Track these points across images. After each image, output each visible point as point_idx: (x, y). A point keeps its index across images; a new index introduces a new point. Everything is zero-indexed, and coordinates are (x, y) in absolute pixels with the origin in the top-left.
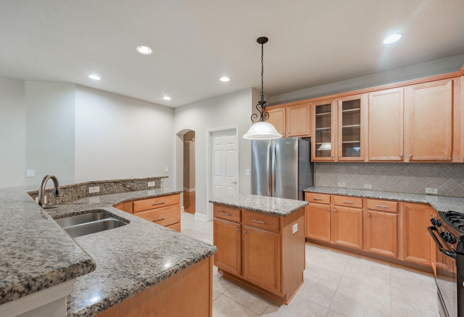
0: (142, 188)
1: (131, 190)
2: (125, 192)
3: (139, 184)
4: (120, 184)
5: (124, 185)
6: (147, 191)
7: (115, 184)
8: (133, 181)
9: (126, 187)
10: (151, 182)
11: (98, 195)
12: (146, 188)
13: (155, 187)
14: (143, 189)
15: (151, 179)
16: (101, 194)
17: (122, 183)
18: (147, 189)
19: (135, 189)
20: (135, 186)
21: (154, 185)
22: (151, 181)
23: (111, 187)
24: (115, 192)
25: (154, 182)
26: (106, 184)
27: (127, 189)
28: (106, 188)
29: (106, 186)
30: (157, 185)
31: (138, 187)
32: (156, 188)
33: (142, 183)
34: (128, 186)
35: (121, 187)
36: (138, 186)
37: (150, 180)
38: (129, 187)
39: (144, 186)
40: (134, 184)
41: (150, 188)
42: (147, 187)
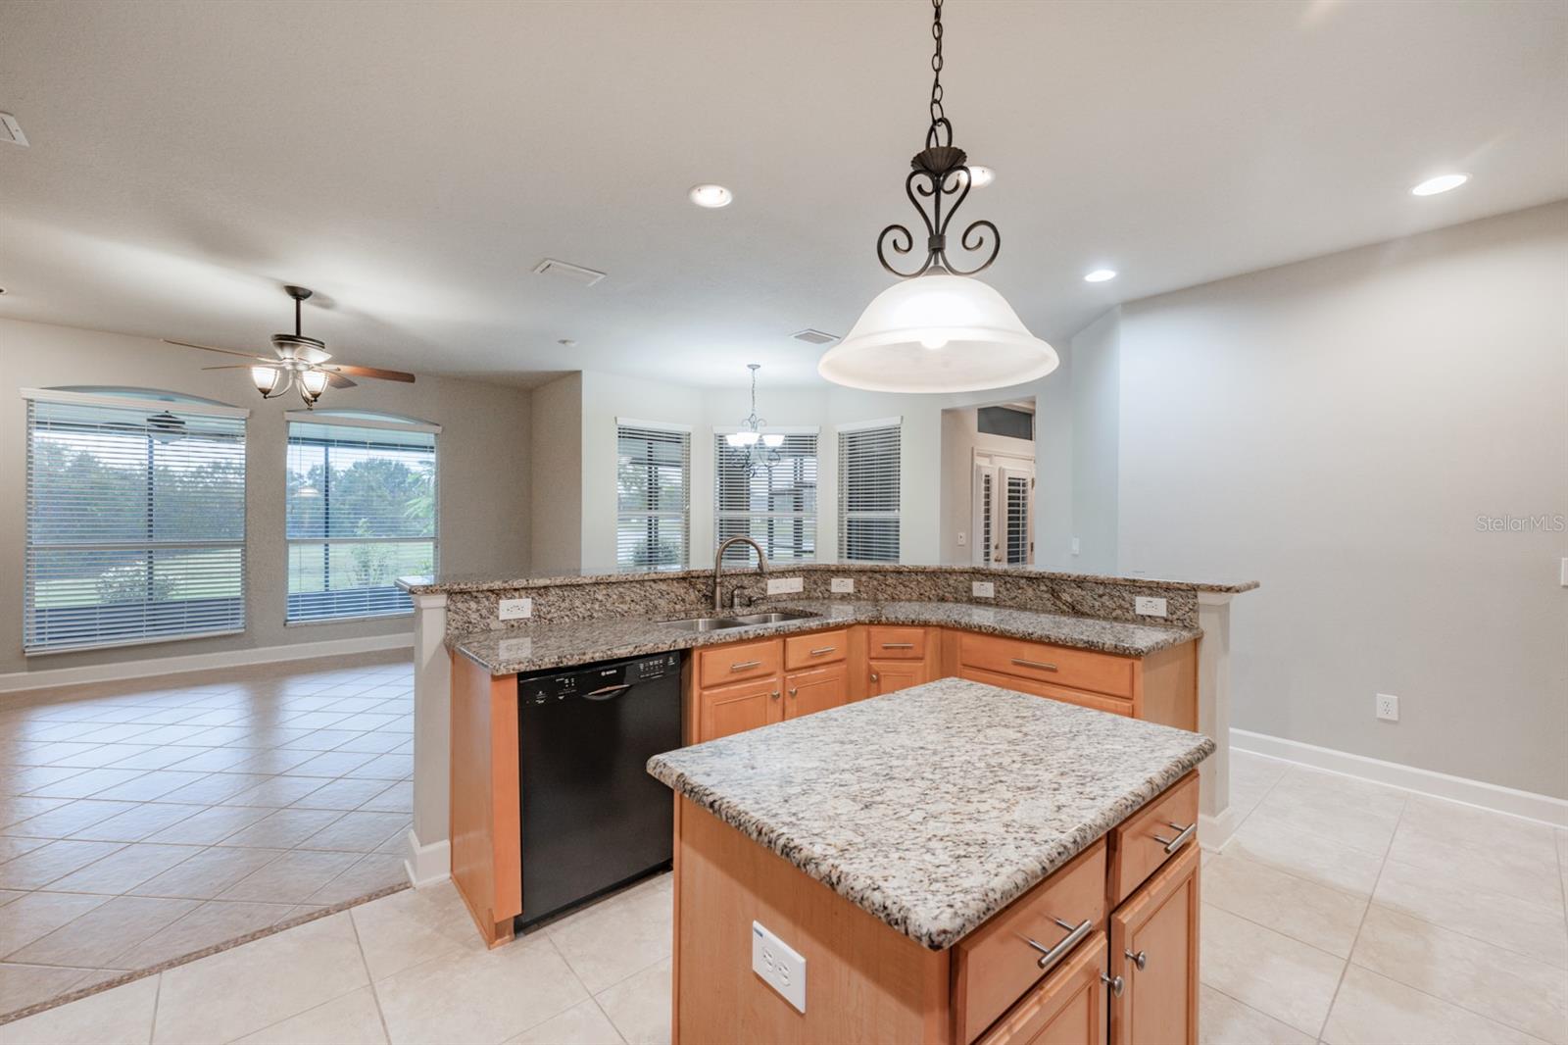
0: (1114, 614)
1: (1075, 611)
2: (1055, 613)
3: (1101, 596)
4: (1043, 588)
5: (1053, 590)
6: (1131, 627)
7: (1031, 583)
8: (1080, 582)
9: (1059, 598)
10: (1149, 599)
11: (990, 605)
12: (1130, 618)
13: (1166, 620)
14: (1116, 619)
15: (1150, 588)
16: (995, 603)
17: (1049, 584)
18: (1134, 621)
19: (1086, 609)
20: (1089, 601)
21: (1164, 614)
22: (1151, 595)
23: (1020, 591)
24: (1029, 606)
25: (1165, 600)
26: (1008, 579)
27: (1061, 605)
28: (1008, 590)
29: (1009, 586)
30: (1179, 613)
31: (1097, 607)
32: (1173, 626)
33: (1112, 597)
34: (1066, 597)
35: (1045, 596)
36: (1097, 604)
37: (1147, 591)
38: (1070, 600)
39: (1120, 607)
40: (1084, 593)
41: (1144, 620)
42: (1131, 612)
